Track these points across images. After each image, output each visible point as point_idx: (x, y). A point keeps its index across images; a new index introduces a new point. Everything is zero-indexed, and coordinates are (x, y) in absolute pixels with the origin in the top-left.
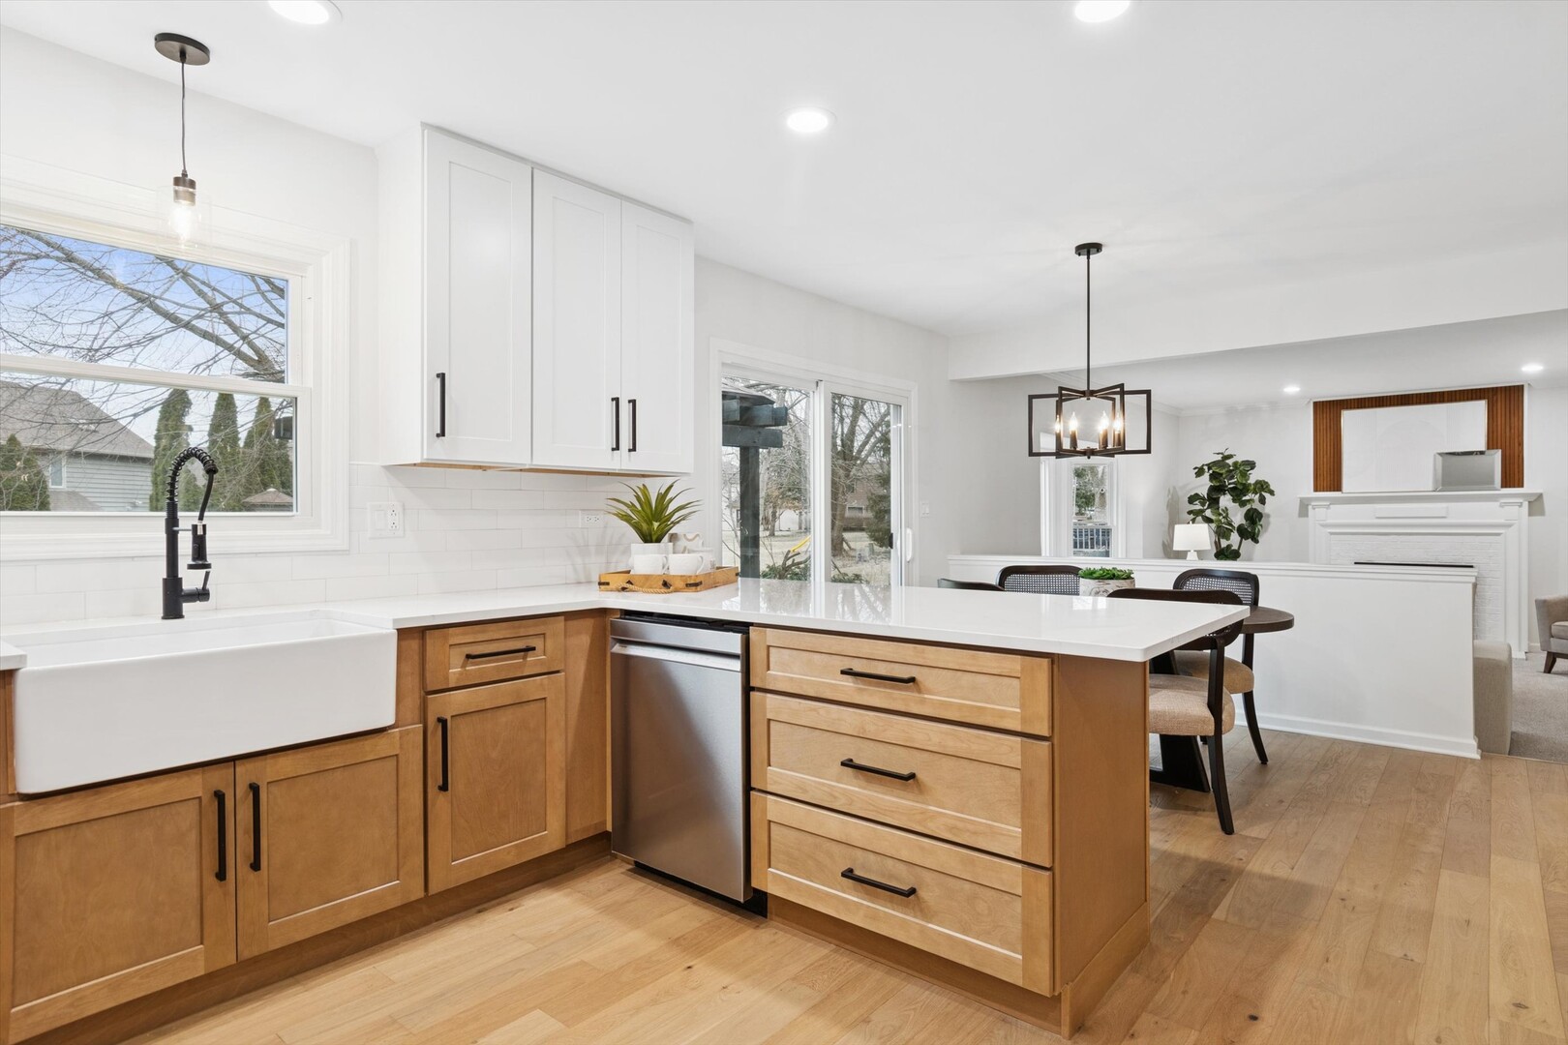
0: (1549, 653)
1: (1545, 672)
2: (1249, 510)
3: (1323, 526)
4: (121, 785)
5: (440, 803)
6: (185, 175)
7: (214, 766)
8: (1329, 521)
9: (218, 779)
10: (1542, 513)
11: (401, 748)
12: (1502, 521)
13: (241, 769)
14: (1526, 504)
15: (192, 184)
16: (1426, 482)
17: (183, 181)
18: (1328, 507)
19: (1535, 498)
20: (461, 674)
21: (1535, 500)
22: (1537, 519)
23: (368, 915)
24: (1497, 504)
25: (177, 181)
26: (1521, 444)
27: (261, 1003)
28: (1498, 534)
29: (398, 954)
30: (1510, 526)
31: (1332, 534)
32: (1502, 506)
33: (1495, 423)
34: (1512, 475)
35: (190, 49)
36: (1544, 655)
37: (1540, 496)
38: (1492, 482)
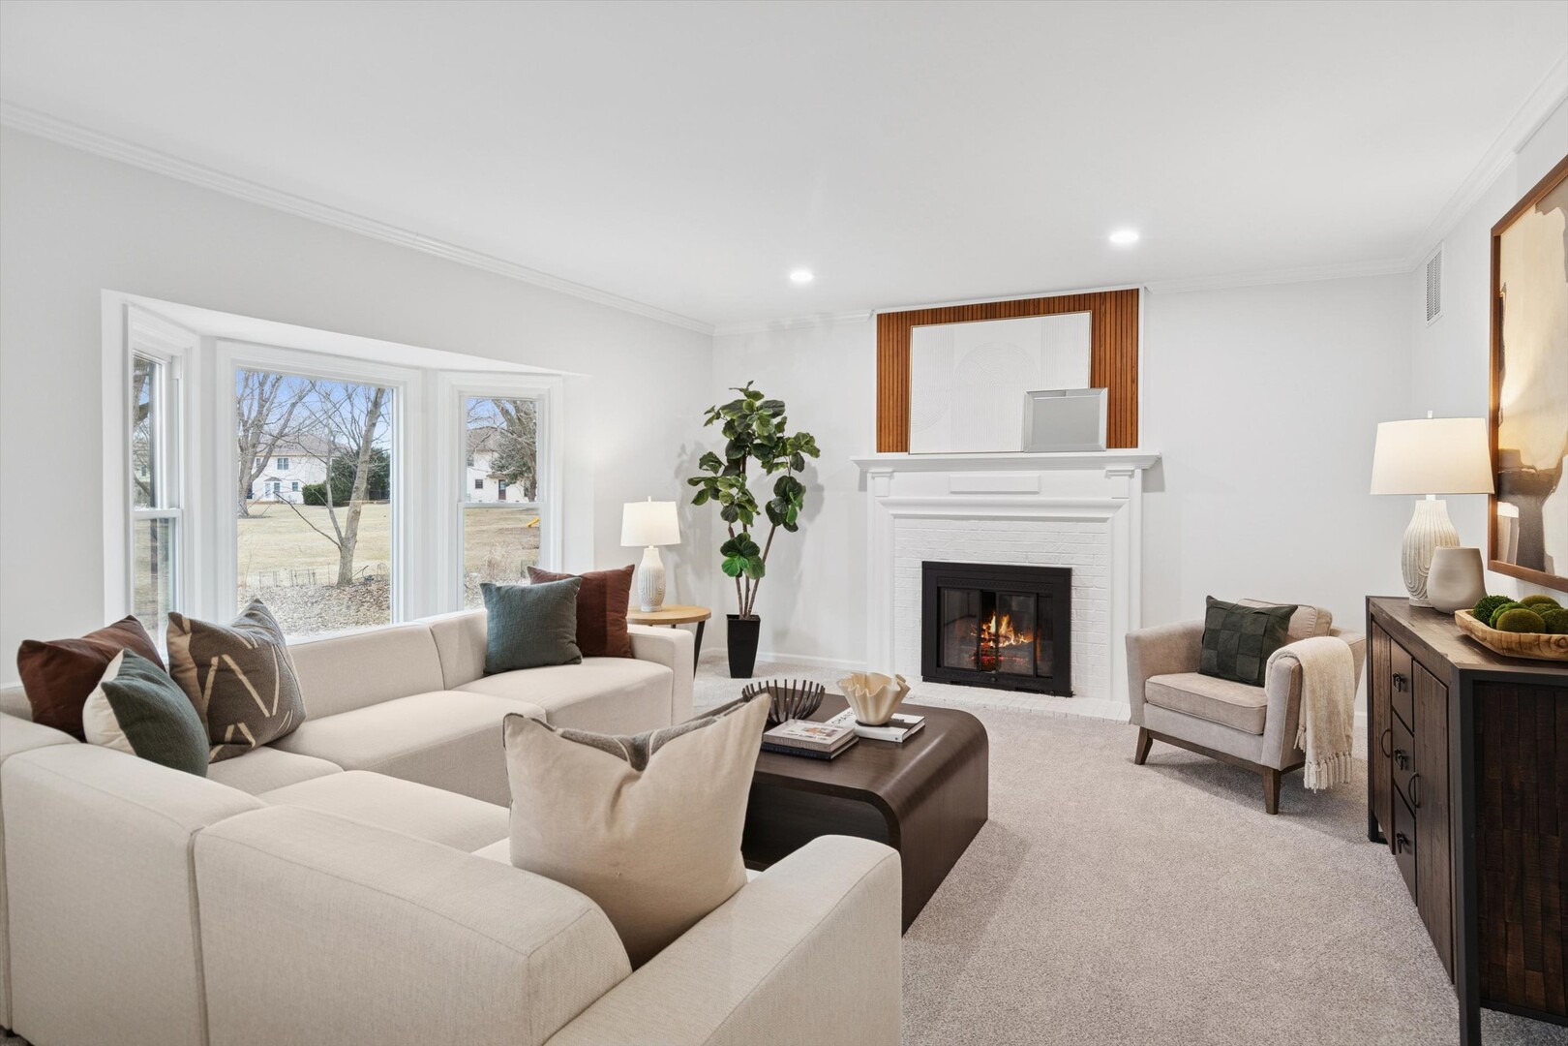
0: (1143, 730)
1: (1136, 763)
2: (781, 480)
3: (883, 504)
8: (892, 498)
10: (1161, 488)
12: (1107, 499)
14: (1138, 473)
16: (1011, 438)
18: (891, 475)
19: (1151, 463)
21: (1152, 467)
22: (1152, 496)
24: (1103, 472)
26: (1135, 381)
28: (1104, 520)
30: (1119, 507)
31: (896, 516)
32: (1111, 474)
33: (1102, 348)
34: (1122, 430)
36: (1135, 732)
37: (1158, 461)
38: (1095, 439)
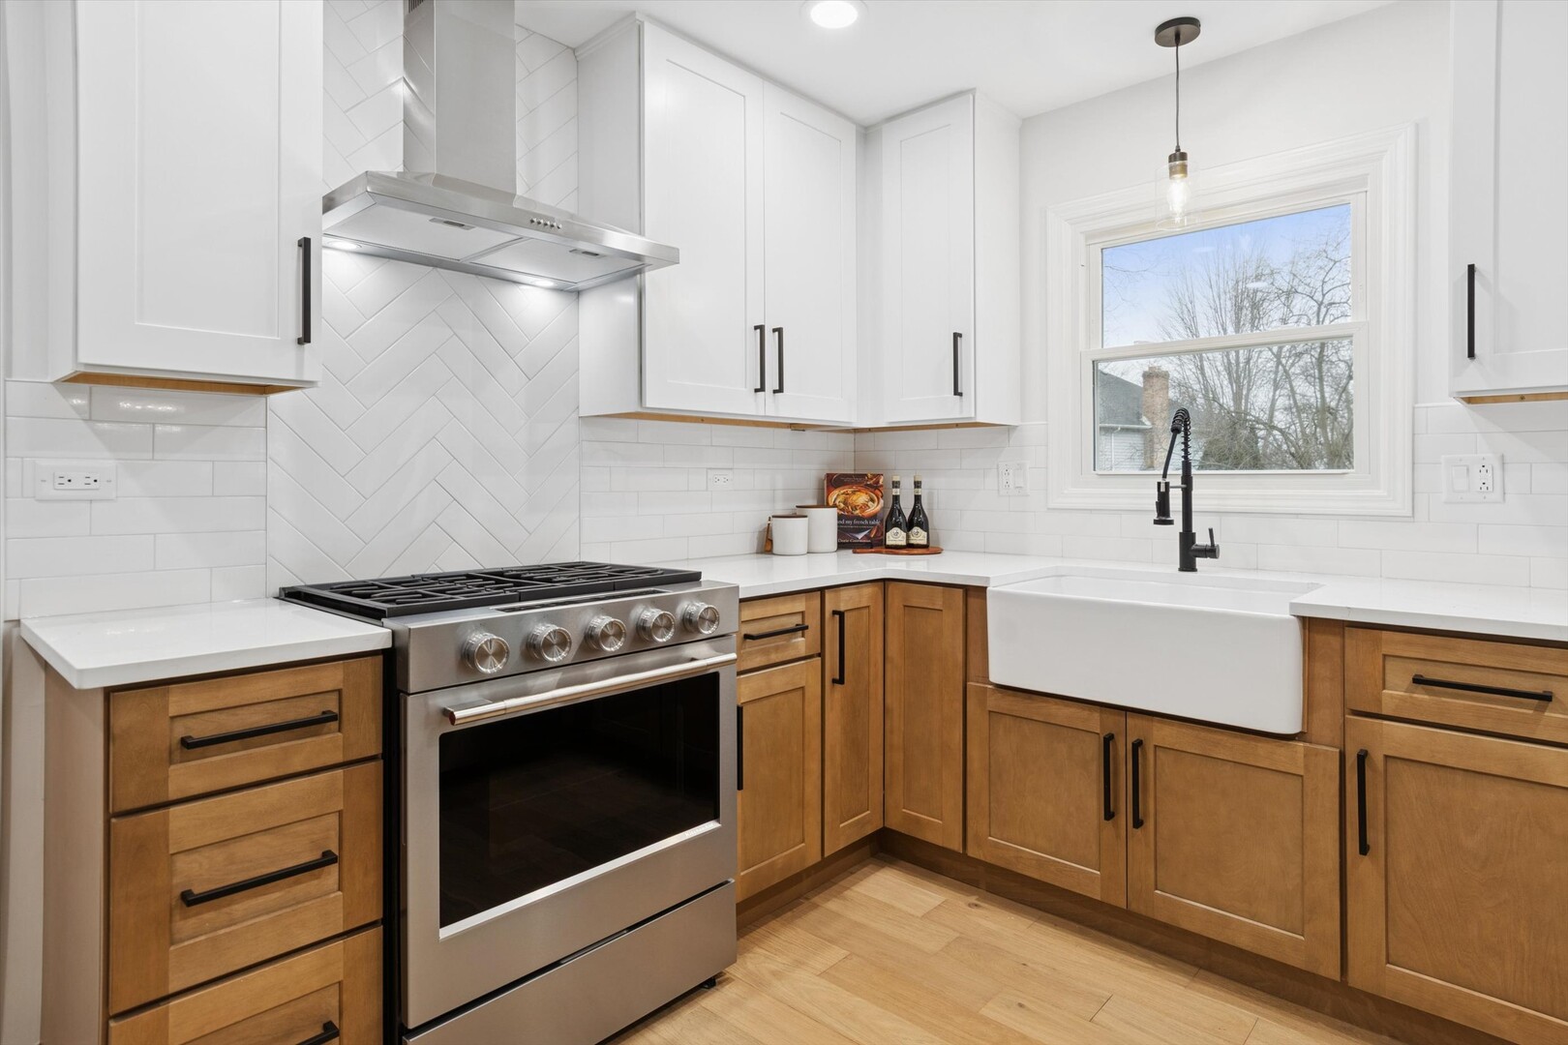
4: (1045, 698)
5: (1364, 870)
6: (1178, 150)
7: (1112, 710)
9: (1114, 723)
11: (1306, 767)
13: (1133, 721)
15: (1183, 156)
17: (1179, 156)
20: (1402, 699)
23: (1261, 954)
25: (1172, 158)
27: (1150, 966)
29: (1295, 1028)
35: (1184, 28)
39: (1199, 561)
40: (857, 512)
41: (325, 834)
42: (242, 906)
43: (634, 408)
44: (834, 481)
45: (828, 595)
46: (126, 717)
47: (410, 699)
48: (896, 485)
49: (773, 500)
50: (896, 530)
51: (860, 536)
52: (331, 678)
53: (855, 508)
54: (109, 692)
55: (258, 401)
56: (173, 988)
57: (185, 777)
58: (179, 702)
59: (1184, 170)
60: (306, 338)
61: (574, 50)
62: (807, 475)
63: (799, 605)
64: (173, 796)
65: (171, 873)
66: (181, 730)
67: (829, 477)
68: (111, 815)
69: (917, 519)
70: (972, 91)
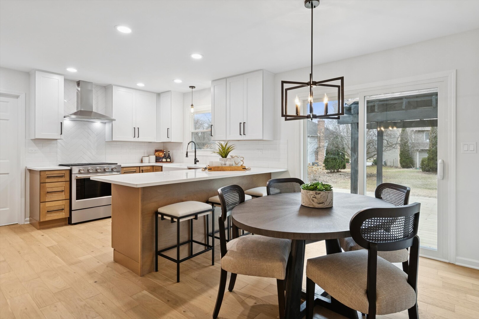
17: (192, 105)
39: (197, 163)
40: (160, 156)
41: (63, 189)
42: (54, 194)
43: (111, 140)
44: (156, 151)
45: (141, 167)
46: (42, 174)
47: (73, 175)
48: (169, 152)
49: (144, 154)
50: (164, 159)
51: (160, 160)
52: (63, 172)
53: (160, 155)
54: (40, 171)
55: (56, 140)
56: (46, 201)
57: (48, 180)
58: (47, 173)
59: (193, 107)
60: (61, 134)
61: (105, 87)
62: (153, 150)
63: (135, 168)
64: (46, 182)
65: (46, 190)
66: (47, 176)
67: (156, 150)
68: (40, 183)
69: (169, 157)
70: (171, 91)
